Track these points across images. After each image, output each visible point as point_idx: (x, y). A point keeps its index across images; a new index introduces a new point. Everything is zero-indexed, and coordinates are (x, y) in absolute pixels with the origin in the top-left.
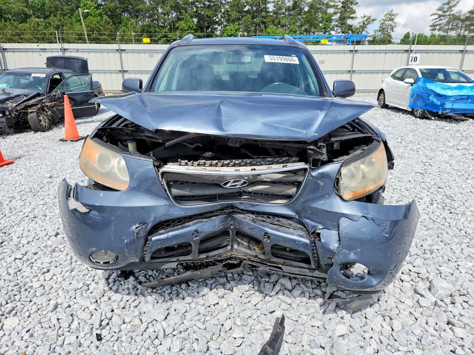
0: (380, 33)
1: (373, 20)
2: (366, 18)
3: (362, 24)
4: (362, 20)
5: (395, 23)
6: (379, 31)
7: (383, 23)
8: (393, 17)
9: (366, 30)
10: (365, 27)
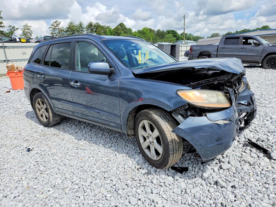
0: (24, 36)
1: (17, 29)
2: (11, 28)
3: (10, 31)
4: (9, 28)
5: (31, 31)
6: (23, 35)
7: (24, 31)
8: (29, 28)
9: (14, 34)
10: (13, 33)
